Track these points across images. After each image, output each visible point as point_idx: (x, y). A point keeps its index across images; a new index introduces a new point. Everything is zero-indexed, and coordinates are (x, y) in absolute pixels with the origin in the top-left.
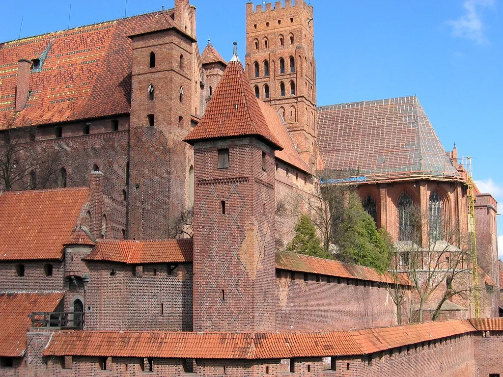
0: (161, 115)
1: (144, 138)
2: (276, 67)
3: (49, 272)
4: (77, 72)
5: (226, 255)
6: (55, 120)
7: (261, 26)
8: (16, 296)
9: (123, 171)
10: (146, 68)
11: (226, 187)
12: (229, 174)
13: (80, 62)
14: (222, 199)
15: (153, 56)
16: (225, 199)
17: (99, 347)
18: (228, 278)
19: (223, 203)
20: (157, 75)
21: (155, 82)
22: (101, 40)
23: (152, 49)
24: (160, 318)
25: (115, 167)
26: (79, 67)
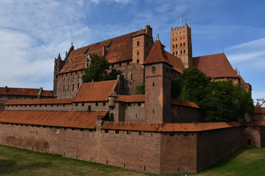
0: (141, 59)
1: (136, 66)
2: (179, 46)
3: (104, 105)
4: (119, 49)
5: (154, 99)
6: (112, 62)
7: (175, 34)
8: (95, 111)
9: (130, 76)
10: (136, 46)
11: (155, 78)
12: (156, 74)
13: (119, 46)
14: (153, 82)
15: (138, 42)
16: (154, 82)
17: (116, 127)
18: (155, 106)
19: (154, 83)
20: (140, 48)
21: (139, 50)
22: (125, 39)
23: (138, 40)
24: (136, 119)
25: (128, 75)
26: (119, 47)
